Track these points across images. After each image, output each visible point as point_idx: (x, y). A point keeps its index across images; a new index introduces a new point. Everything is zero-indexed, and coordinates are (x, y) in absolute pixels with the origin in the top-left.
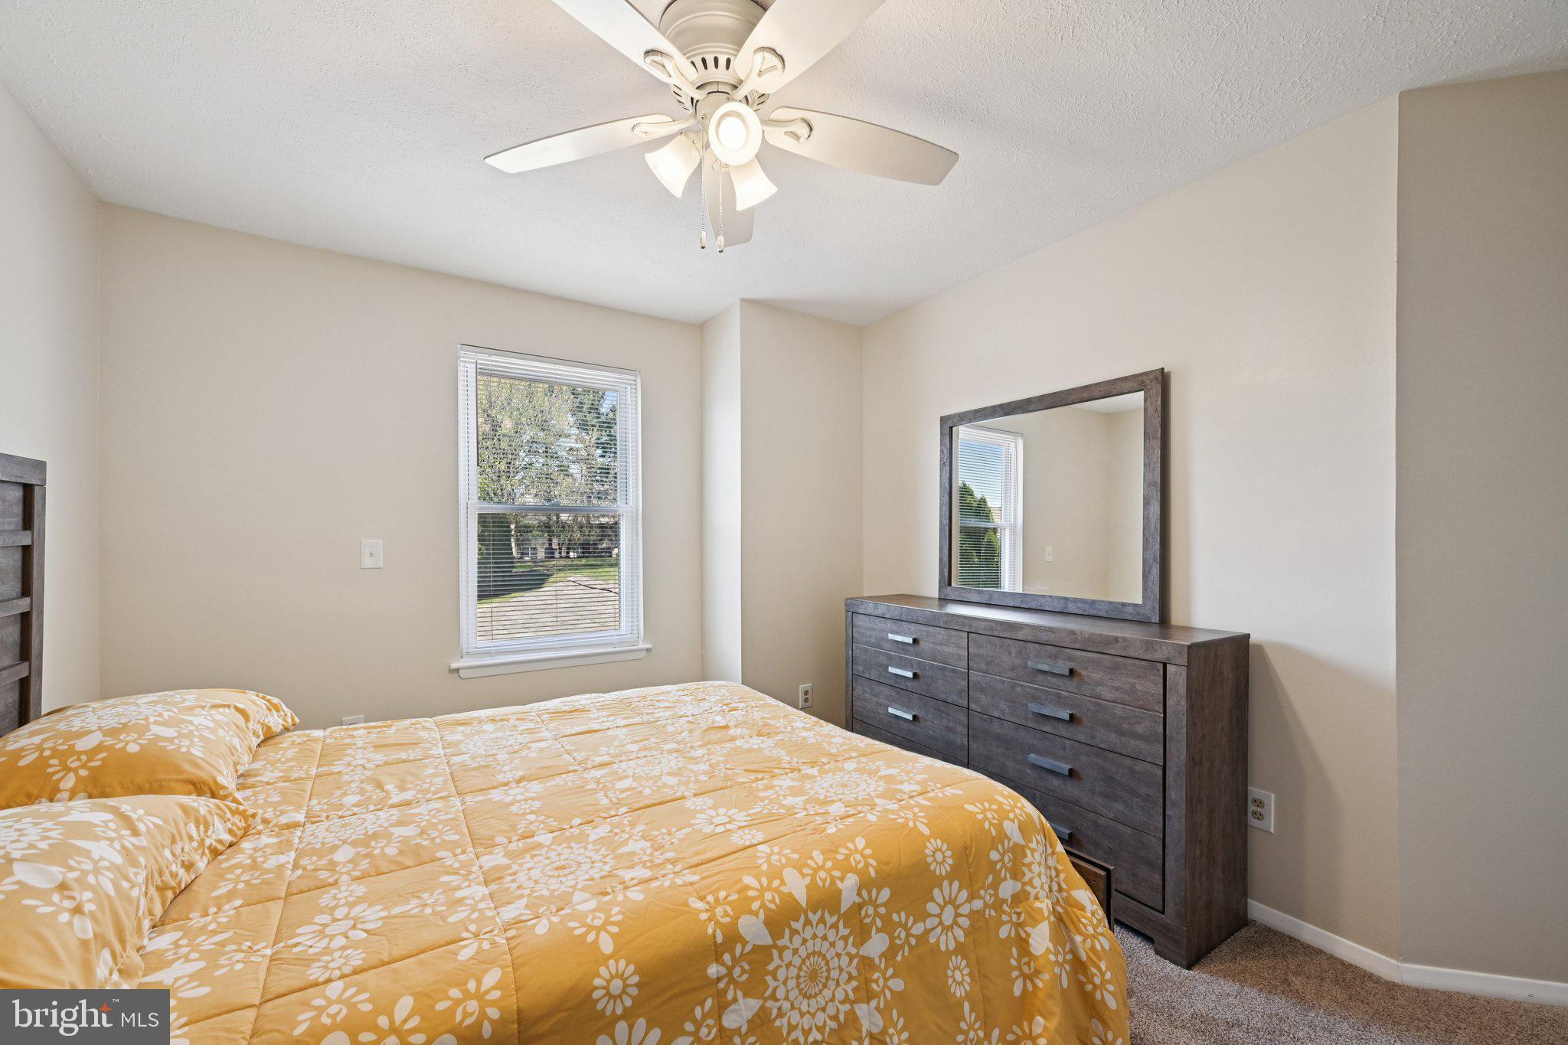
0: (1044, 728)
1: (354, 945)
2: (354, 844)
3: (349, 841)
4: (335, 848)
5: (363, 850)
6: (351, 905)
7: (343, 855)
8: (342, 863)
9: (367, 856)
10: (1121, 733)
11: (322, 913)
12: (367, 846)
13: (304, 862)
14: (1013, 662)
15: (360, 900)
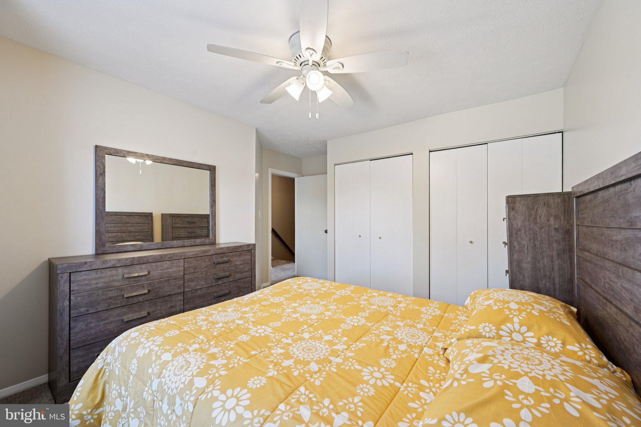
0: (219, 283)
1: (430, 307)
2: (416, 327)
3: (416, 329)
4: (421, 329)
5: (415, 324)
6: (426, 313)
7: (420, 326)
8: (422, 324)
9: (414, 322)
10: (242, 273)
11: (432, 315)
12: (413, 324)
13: (431, 330)
14: (206, 264)
15: (424, 313)
